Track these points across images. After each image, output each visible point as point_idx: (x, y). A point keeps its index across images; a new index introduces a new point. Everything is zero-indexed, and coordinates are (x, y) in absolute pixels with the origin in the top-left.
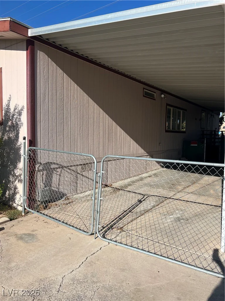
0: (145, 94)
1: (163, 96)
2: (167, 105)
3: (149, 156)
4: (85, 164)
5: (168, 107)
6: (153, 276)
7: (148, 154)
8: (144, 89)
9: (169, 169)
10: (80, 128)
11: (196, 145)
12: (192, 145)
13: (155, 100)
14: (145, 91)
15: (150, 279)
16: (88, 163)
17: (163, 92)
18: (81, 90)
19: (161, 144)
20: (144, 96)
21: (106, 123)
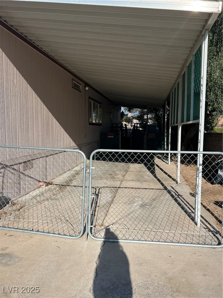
0: (74, 86)
1: (87, 88)
2: (90, 98)
3: (78, 149)
4: (26, 162)
5: (90, 100)
6: (169, 262)
7: (78, 146)
8: (73, 80)
9: (99, 161)
10: (21, 119)
11: (113, 137)
12: (109, 137)
13: (81, 92)
14: (74, 83)
15: (169, 265)
16: (30, 160)
17: (87, 85)
18: (20, 74)
19: (87, 137)
20: (73, 87)
21: (44, 115)
